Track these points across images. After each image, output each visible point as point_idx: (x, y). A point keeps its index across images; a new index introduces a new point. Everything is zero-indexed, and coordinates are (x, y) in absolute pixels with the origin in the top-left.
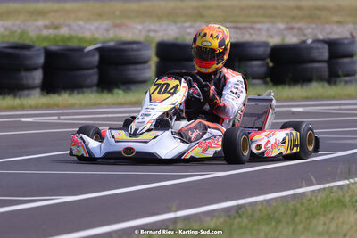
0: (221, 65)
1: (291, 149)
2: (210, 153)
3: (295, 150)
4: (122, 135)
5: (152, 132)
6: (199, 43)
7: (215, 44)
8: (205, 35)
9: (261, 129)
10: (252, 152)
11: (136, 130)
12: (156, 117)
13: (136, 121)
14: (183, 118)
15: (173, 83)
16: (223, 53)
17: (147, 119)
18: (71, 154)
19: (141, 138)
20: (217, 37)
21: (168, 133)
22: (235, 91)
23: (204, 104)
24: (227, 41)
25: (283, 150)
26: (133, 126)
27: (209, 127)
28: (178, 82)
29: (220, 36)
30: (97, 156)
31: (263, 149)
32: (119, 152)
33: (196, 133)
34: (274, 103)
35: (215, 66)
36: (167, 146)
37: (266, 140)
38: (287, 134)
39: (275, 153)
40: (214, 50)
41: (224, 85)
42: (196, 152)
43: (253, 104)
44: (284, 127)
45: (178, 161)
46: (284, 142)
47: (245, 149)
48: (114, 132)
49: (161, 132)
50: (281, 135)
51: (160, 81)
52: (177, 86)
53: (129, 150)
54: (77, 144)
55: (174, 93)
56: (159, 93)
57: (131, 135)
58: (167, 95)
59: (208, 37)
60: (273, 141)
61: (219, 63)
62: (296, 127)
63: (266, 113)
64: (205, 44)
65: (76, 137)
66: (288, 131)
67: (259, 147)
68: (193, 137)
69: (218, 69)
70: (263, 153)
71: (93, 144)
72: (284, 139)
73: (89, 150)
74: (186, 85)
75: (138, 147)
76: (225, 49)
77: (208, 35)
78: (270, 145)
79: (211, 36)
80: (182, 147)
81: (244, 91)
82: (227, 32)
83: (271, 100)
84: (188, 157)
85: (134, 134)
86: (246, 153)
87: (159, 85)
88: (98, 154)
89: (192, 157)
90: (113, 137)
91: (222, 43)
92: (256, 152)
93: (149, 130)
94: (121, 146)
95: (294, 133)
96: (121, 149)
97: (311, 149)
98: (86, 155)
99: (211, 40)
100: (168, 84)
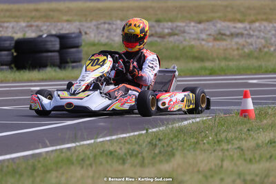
0: (142, 46)
1: (189, 106)
2: (126, 107)
3: (191, 107)
4: (66, 94)
5: (86, 92)
7: (138, 31)
8: (131, 25)
9: (167, 91)
10: (158, 108)
11: (75, 91)
12: (89, 82)
13: (75, 85)
14: (111, 84)
15: (102, 58)
16: (143, 38)
17: (83, 83)
18: (31, 108)
19: (78, 96)
20: (139, 26)
21: (97, 93)
22: (151, 65)
24: (147, 29)
25: (183, 106)
26: (73, 88)
27: (131, 90)
28: (105, 58)
29: (141, 25)
30: (48, 109)
31: (167, 105)
32: (63, 106)
33: (121, 93)
34: (177, 73)
35: (138, 47)
36: (96, 102)
37: (169, 99)
38: (185, 95)
39: (176, 108)
41: (144, 61)
43: (162, 74)
44: (184, 91)
46: (183, 101)
47: (153, 106)
48: (59, 93)
49: (92, 92)
50: (180, 96)
51: (93, 58)
52: (105, 60)
53: (70, 104)
54: (34, 101)
55: (103, 65)
56: (92, 65)
57: (71, 95)
59: (133, 27)
60: (174, 100)
61: (140, 44)
62: (193, 90)
63: (171, 81)
64: (130, 31)
65: (34, 97)
66: (186, 93)
67: (164, 104)
68: (118, 96)
69: (140, 49)
70: (167, 108)
71: (45, 101)
72: (183, 99)
73: (42, 106)
74: (111, 59)
75: (76, 102)
76: (145, 35)
77: (133, 25)
78: (172, 103)
79: (135, 25)
81: (158, 65)
82: (146, 23)
83: (175, 71)
84: (111, 109)
85: (74, 94)
86: (154, 109)
87: (92, 60)
89: (113, 110)
90: (59, 96)
92: (162, 107)
93: (83, 91)
94: (64, 102)
95: (191, 94)
96: (64, 104)
97: (204, 106)
98: (40, 109)
99: (135, 28)
100: (98, 60)
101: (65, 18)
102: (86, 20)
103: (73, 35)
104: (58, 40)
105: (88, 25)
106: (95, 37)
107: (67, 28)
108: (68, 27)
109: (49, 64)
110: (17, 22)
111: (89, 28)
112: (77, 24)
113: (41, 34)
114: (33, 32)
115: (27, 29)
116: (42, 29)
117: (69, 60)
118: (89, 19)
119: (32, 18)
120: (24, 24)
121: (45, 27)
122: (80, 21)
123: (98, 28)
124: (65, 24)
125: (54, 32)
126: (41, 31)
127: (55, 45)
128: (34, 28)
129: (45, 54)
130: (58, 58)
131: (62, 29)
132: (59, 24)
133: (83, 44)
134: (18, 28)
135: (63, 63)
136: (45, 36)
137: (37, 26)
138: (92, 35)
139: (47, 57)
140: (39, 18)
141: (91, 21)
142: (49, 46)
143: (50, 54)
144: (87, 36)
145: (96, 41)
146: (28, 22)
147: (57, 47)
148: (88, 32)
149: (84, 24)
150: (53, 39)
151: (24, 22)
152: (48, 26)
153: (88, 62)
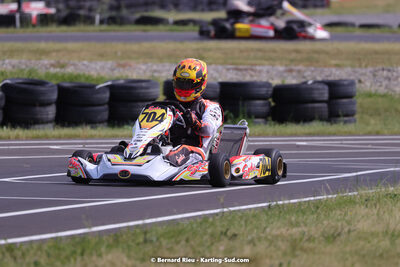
0: (199, 94)
1: (264, 173)
3: (267, 174)
4: (118, 158)
5: (145, 156)
6: (178, 75)
7: (193, 75)
8: (184, 67)
9: (238, 154)
10: (232, 175)
11: (131, 155)
12: (147, 143)
13: (130, 147)
15: (159, 111)
16: (200, 84)
17: (139, 144)
18: (69, 175)
19: (135, 161)
20: (195, 69)
21: (159, 157)
23: (187, 129)
24: (204, 72)
25: (257, 173)
26: (128, 151)
27: (192, 152)
28: (164, 111)
29: (198, 68)
30: (94, 178)
31: (241, 172)
32: (116, 175)
33: (182, 157)
34: (248, 131)
35: (193, 95)
36: (158, 169)
37: (244, 164)
38: (260, 160)
39: (252, 175)
40: (192, 80)
42: (185, 175)
44: (256, 153)
45: (169, 183)
46: (258, 166)
48: (110, 156)
49: (153, 157)
50: (255, 160)
51: (147, 111)
52: (163, 114)
53: (125, 172)
54: (74, 166)
55: (161, 121)
56: (147, 121)
57: (126, 159)
58: (155, 123)
59: (186, 69)
60: (249, 165)
61: (197, 92)
62: (267, 152)
63: (242, 139)
64: (184, 75)
65: (74, 160)
66: (261, 157)
67: (238, 170)
68: (179, 161)
69: (196, 98)
70: (241, 176)
71: (90, 167)
72: (258, 164)
74: (171, 113)
75: (133, 170)
76: (203, 80)
77: (187, 67)
78: (247, 169)
79: (190, 67)
80: (173, 170)
82: (204, 64)
83: (245, 129)
84: (178, 179)
85: (130, 158)
86: (228, 177)
87: (147, 114)
88: (95, 176)
89: (181, 180)
90: (109, 160)
91: (199, 74)
92: (235, 174)
93: (141, 155)
94: (117, 169)
95: (266, 158)
96: (117, 171)
97: (280, 173)
98: (84, 176)
99: (189, 71)
100: (155, 113)
101: (333, 62)
102: (360, 66)
103: (345, 83)
104: (326, 88)
105: (364, 71)
106: (371, 86)
107: (336, 74)
108: (338, 73)
109: (317, 117)
110: (273, 65)
111: (365, 74)
112: (349, 69)
113: (304, 80)
114: (294, 78)
115: (285, 74)
116: (306, 74)
117: (340, 113)
118: (363, 65)
119: (292, 61)
120: (281, 68)
121: (309, 73)
122: (352, 66)
123: (374, 76)
124: (334, 70)
125: (319, 79)
126: (304, 77)
127: (322, 94)
128: (294, 74)
129: (310, 105)
130: (326, 110)
131: (330, 76)
132: (326, 69)
133: (357, 94)
134: (274, 73)
135: (332, 116)
136: (310, 82)
137: (299, 71)
138: (368, 84)
139: (314, 108)
140: (301, 61)
141: (366, 66)
142: (316, 95)
143: (317, 105)
144: (362, 85)
145: (373, 92)
146: (286, 65)
147: (326, 96)
148: (363, 80)
149: (358, 69)
150: (320, 86)
151: (281, 64)
152: (312, 71)
153: (141, 117)
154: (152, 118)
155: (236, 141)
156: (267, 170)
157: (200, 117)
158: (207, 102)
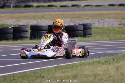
0: (61, 31)
2: (62, 55)
3: (83, 55)
4: (36, 50)
5: (45, 49)
6: (55, 24)
7: (59, 24)
8: (57, 22)
12: (45, 45)
15: (49, 35)
16: (62, 27)
17: (43, 45)
19: (42, 51)
21: (50, 49)
24: (63, 24)
25: (80, 54)
26: (39, 47)
28: (50, 35)
29: (61, 22)
31: (75, 54)
32: (36, 55)
33: (57, 50)
34: (77, 41)
35: (59, 31)
36: (49, 53)
37: (76, 51)
39: (78, 55)
40: (59, 26)
42: (58, 55)
43: (71, 41)
44: (80, 48)
46: (80, 52)
47: (71, 54)
48: (34, 49)
49: (47, 49)
50: (80, 50)
51: (45, 35)
53: (39, 54)
54: (22, 53)
55: (50, 38)
56: (45, 38)
58: (48, 39)
60: (78, 52)
62: (83, 48)
63: (75, 44)
65: (22, 51)
66: (81, 49)
67: (74, 53)
69: (60, 32)
71: (27, 53)
75: (41, 53)
76: (62, 26)
79: (58, 22)
85: (40, 50)
86: (71, 56)
87: (45, 36)
88: (29, 56)
89: (57, 56)
90: (34, 51)
91: (61, 24)
92: (73, 55)
93: (44, 49)
94: (36, 53)
95: (83, 50)
96: (36, 54)
97: (87, 54)
98: (25, 56)
99: (58, 23)
100: (48, 36)
153: (43, 37)
154: (47, 37)
155: (73, 44)
156: (83, 53)
157: (61, 38)
158: (64, 33)
